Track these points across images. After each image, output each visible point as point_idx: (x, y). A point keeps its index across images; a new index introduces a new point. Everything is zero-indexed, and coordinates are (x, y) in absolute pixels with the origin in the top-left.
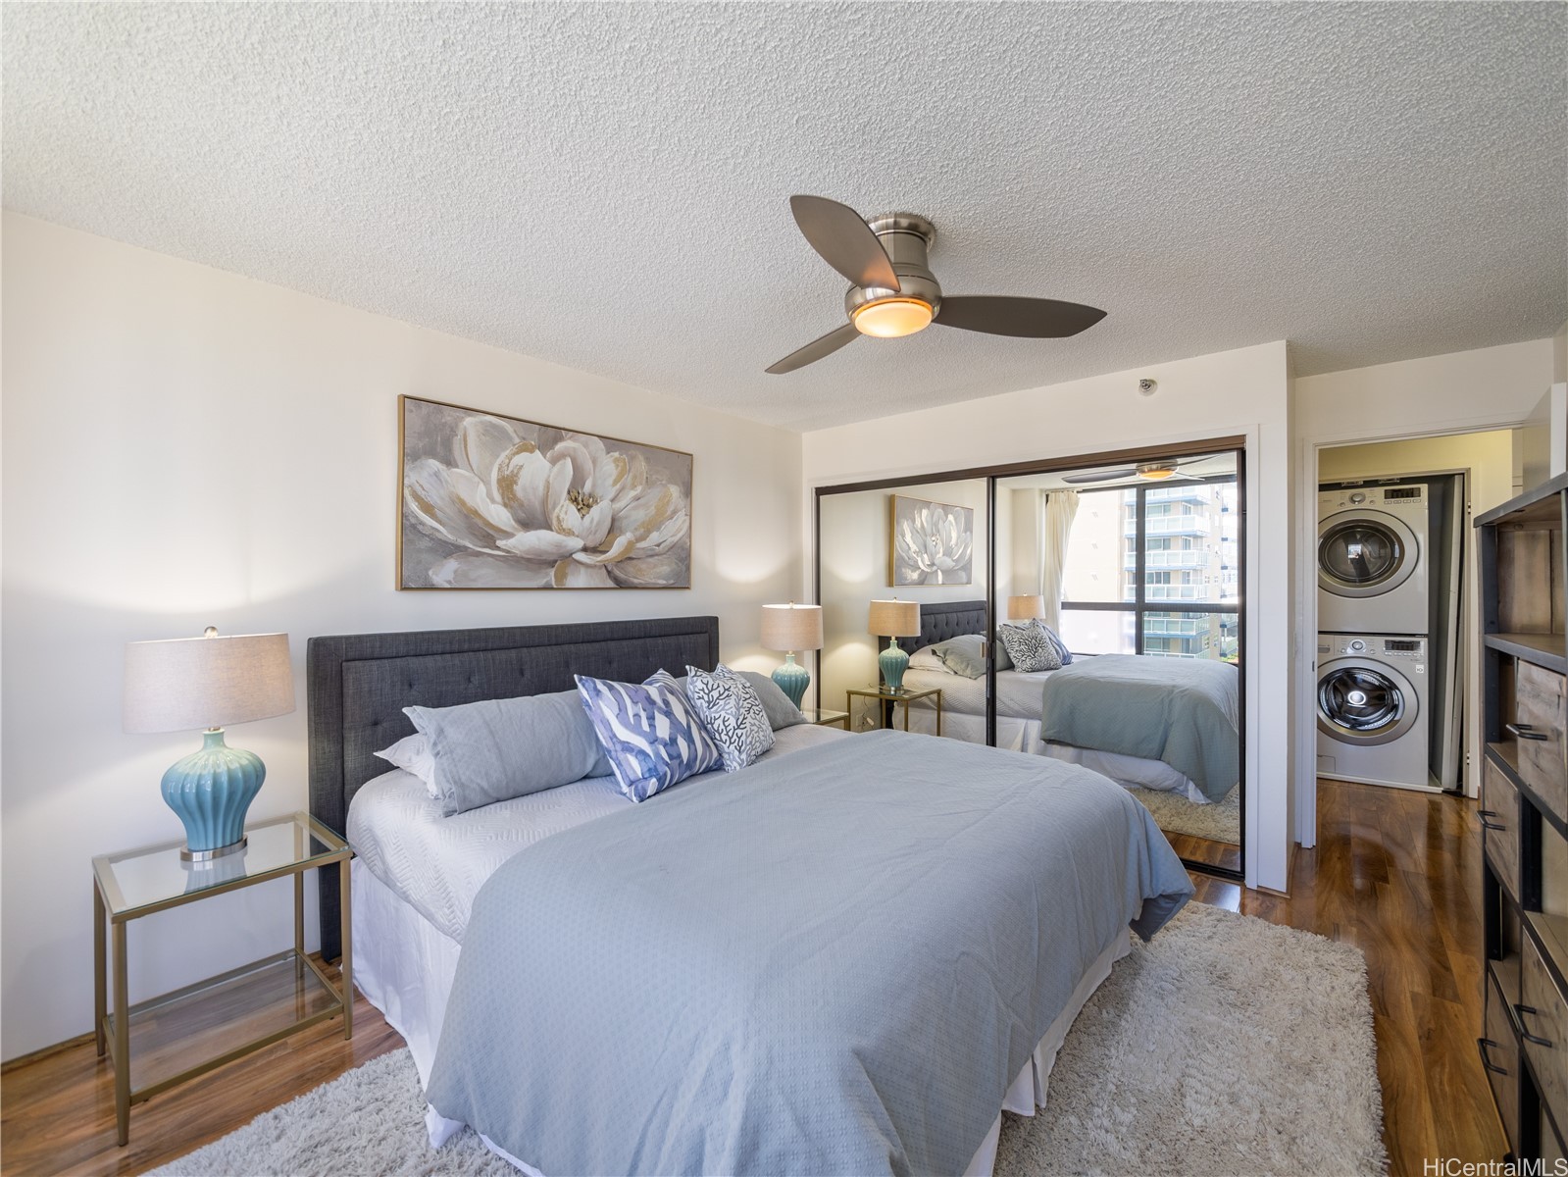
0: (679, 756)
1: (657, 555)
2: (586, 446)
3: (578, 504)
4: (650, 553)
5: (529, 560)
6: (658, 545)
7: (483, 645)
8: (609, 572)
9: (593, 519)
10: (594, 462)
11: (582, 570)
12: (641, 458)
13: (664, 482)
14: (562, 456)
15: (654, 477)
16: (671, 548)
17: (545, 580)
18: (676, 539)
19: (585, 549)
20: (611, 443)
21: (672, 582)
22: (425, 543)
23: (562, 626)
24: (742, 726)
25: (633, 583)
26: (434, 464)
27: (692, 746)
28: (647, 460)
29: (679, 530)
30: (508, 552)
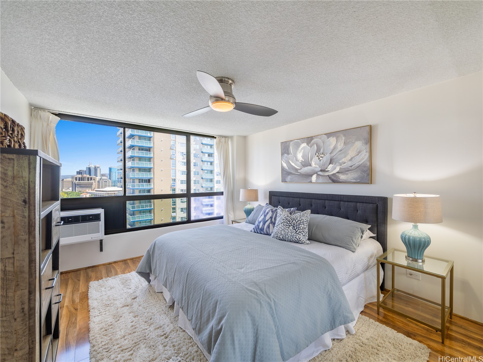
0: (259, 226)
1: (350, 170)
2: (320, 139)
3: (318, 157)
4: (347, 170)
5: (305, 175)
6: (351, 167)
7: (293, 196)
8: (330, 178)
9: (323, 161)
10: (323, 143)
11: (321, 177)
12: (342, 135)
13: (353, 141)
14: (313, 144)
15: (348, 141)
16: (358, 167)
17: (310, 180)
18: (360, 163)
19: (321, 171)
20: (329, 135)
21: (359, 181)
22: (285, 173)
23: (312, 194)
24: (277, 227)
25: (339, 181)
26: (286, 155)
27: (263, 226)
28: (345, 135)
29: (362, 160)
30: (300, 173)
